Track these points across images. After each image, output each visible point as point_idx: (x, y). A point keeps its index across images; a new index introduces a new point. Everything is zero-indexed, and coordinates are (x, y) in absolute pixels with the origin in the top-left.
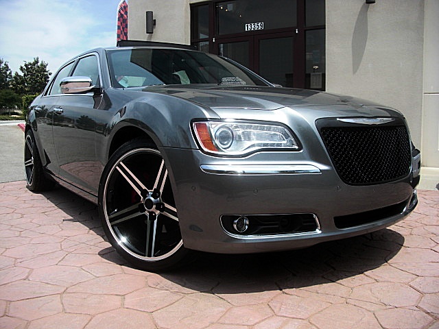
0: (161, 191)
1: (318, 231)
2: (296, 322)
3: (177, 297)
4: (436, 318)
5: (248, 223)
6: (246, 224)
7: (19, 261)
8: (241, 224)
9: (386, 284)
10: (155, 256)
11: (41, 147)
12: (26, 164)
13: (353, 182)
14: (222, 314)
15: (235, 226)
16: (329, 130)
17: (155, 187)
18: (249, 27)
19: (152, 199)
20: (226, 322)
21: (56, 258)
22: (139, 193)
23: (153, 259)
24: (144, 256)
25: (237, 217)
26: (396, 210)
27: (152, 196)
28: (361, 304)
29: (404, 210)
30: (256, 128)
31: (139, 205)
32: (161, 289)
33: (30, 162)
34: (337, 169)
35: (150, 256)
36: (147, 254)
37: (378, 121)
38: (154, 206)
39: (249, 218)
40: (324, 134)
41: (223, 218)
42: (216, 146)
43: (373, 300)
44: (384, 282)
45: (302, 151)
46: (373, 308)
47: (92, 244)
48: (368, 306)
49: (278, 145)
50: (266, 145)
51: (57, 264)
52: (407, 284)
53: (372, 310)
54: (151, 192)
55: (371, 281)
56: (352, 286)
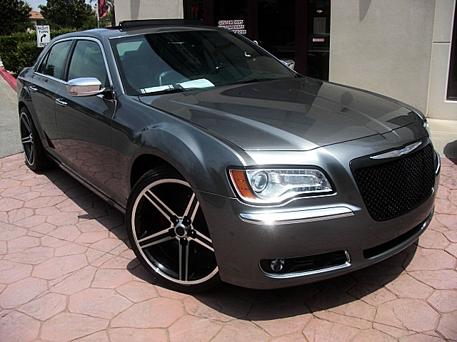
1: (348, 264)
3: (217, 328)
5: (283, 262)
6: (281, 264)
7: (51, 283)
8: (279, 263)
9: (406, 301)
10: (188, 280)
11: (40, 128)
12: (23, 141)
13: (382, 217)
15: (272, 266)
16: (361, 166)
17: (186, 214)
19: (183, 226)
21: (87, 276)
22: (169, 218)
23: (186, 282)
24: (178, 279)
25: (274, 260)
27: (183, 223)
28: (386, 329)
30: (290, 172)
31: (170, 230)
32: (200, 317)
33: (28, 139)
34: (368, 208)
35: (183, 279)
36: (180, 277)
37: (407, 150)
38: (186, 233)
39: (285, 260)
40: (357, 175)
41: (262, 261)
42: (253, 194)
43: (398, 324)
44: (404, 298)
45: (335, 194)
46: (398, 334)
47: (117, 253)
48: (393, 332)
49: (313, 188)
50: (301, 189)
51: (90, 287)
52: (426, 300)
53: (396, 336)
54: (181, 219)
55: (392, 297)
56: (375, 304)
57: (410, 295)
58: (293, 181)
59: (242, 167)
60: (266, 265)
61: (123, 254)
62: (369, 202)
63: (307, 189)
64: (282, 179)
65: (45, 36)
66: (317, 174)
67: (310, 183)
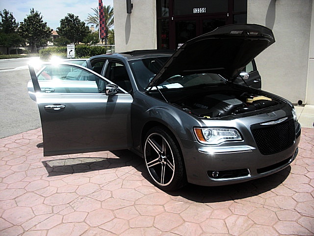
1: (249, 176)
2: (243, 217)
3: (187, 205)
4: (302, 215)
5: (218, 173)
7: (101, 186)
8: (215, 174)
9: (281, 197)
13: (266, 153)
14: (210, 214)
15: (213, 175)
16: (255, 128)
18: (196, 11)
20: (213, 218)
25: (213, 171)
26: (287, 161)
28: (270, 208)
29: (290, 160)
30: (222, 130)
32: (179, 201)
34: (259, 148)
37: (279, 122)
39: (219, 171)
40: (254, 132)
41: (208, 172)
42: (205, 140)
43: (275, 206)
44: (280, 196)
45: (243, 141)
46: (275, 210)
47: (132, 173)
48: (273, 209)
49: (233, 138)
50: (227, 138)
51: (121, 188)
52: (291, 197)
53: (275, 211)
55: (274, 195)
56: (265, 198)
57: (283, 194)
58: (224, 134)
59: (200, 127)
60: (210, 173)
61: (135, 174)
62: (259, 145)
63: (230, 138)
64: (218, 134)
65: (72, 51)
66: (235, 131)
67: (231, 135)
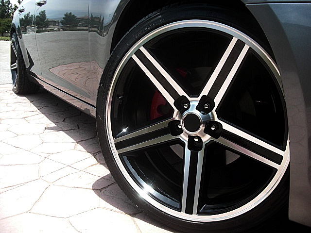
0: (217, 100)
10: (199, 213)
11: (23, 46)
12: (11, 67)
17: (205, 91)
19: (198, 113)
24: (180, 210)
27: (197, 108)
31: (170, 123)
35: (189, 211)
36: (184, 207)
47: (81, 167)
51: (29, 212)
54: (194, 102)
61: (90, 170)
